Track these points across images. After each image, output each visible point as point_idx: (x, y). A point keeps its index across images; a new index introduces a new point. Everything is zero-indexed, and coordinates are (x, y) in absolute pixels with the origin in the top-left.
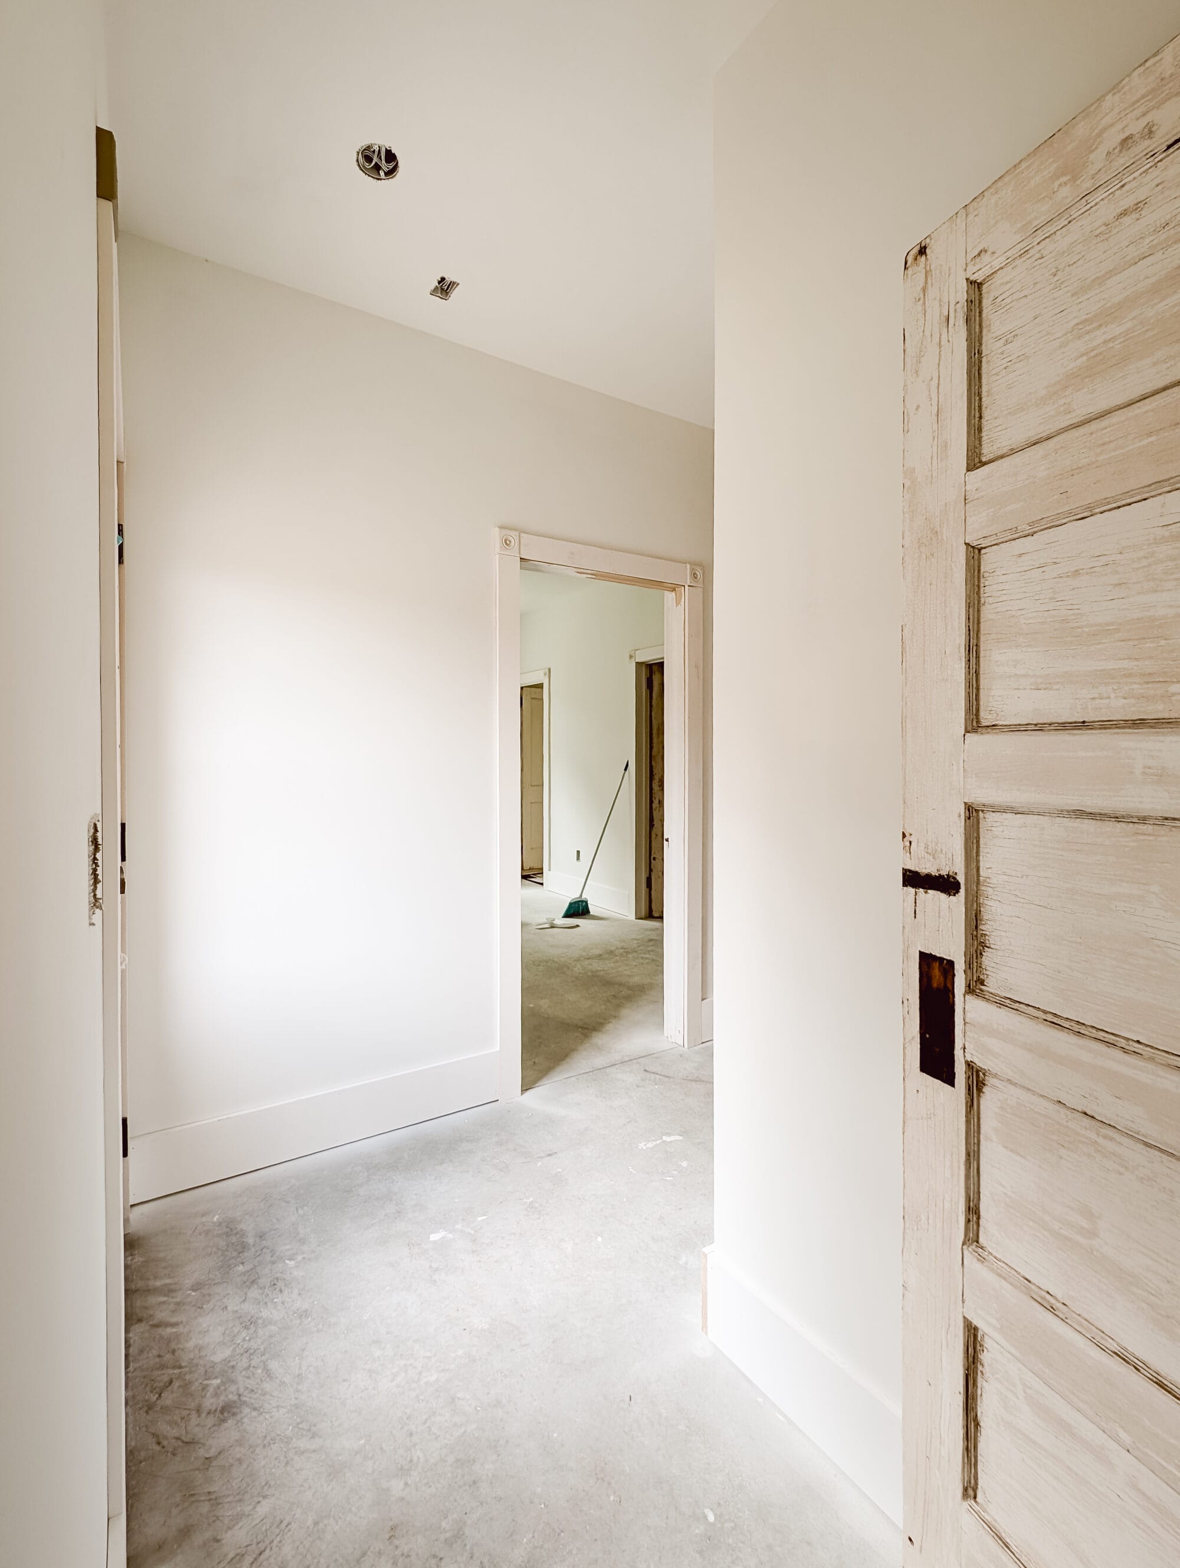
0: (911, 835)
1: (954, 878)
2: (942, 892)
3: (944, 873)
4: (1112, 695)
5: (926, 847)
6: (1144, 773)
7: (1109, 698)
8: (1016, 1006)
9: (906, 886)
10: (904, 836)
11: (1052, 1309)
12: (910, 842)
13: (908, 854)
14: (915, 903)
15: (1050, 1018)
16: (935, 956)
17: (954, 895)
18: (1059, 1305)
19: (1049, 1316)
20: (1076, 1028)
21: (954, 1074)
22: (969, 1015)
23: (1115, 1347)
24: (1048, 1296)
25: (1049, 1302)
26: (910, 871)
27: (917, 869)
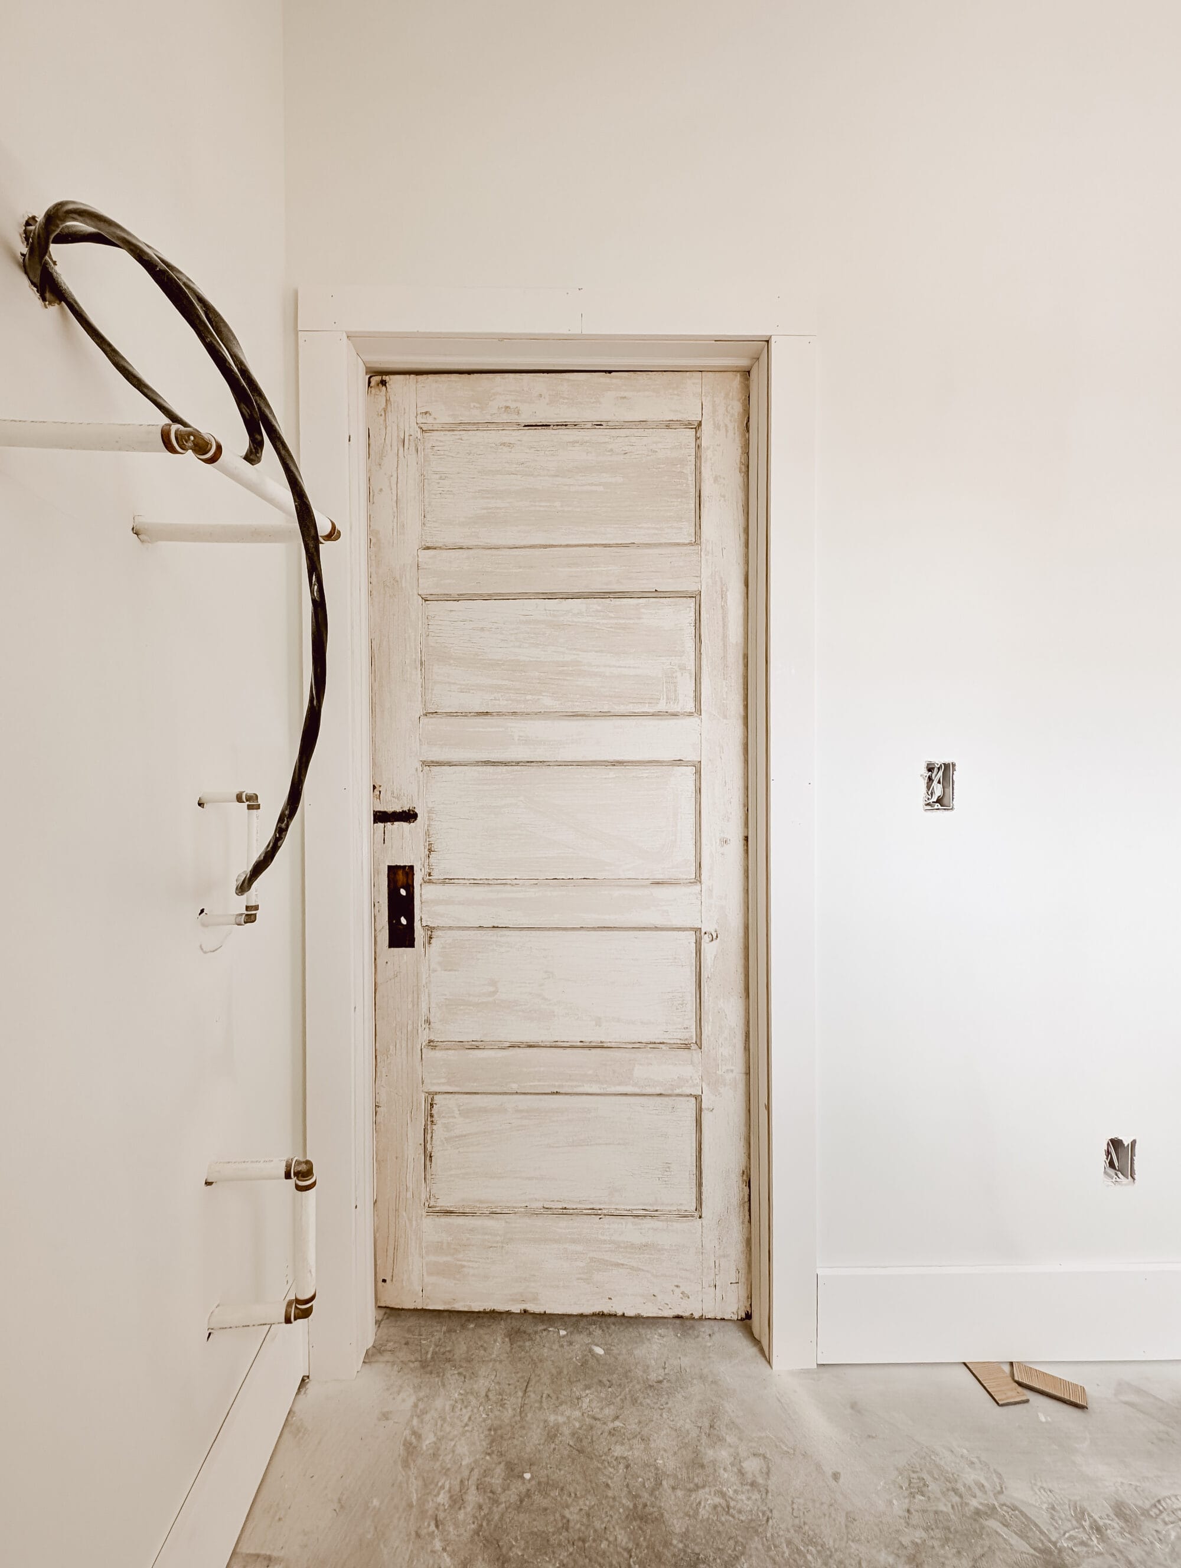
0: (380, 786)
1: (413, 811)
2: (404, 821)
3: (406, 809)
4: (501, 699)
5: (393, 793)
6: (518, 740)
7: (499, 700)
8: (452, 881)
9: (377, 823)
10: (374, 787)
11: (477, 1048)
12: (380, 792)
13: (378, 800)
14: (384, 833)
15: (472, 881)
16: (400, 866)
17: (413, 822)
18: (480, 1043)
19: (476, 1052)
20: (486, 882)
21: (414, 939)
22: (424, 897)
23: (508, 1044)
24: (473, 1043)
25: (474, 1045)
26: (380, 812)
27: (386, 810)
